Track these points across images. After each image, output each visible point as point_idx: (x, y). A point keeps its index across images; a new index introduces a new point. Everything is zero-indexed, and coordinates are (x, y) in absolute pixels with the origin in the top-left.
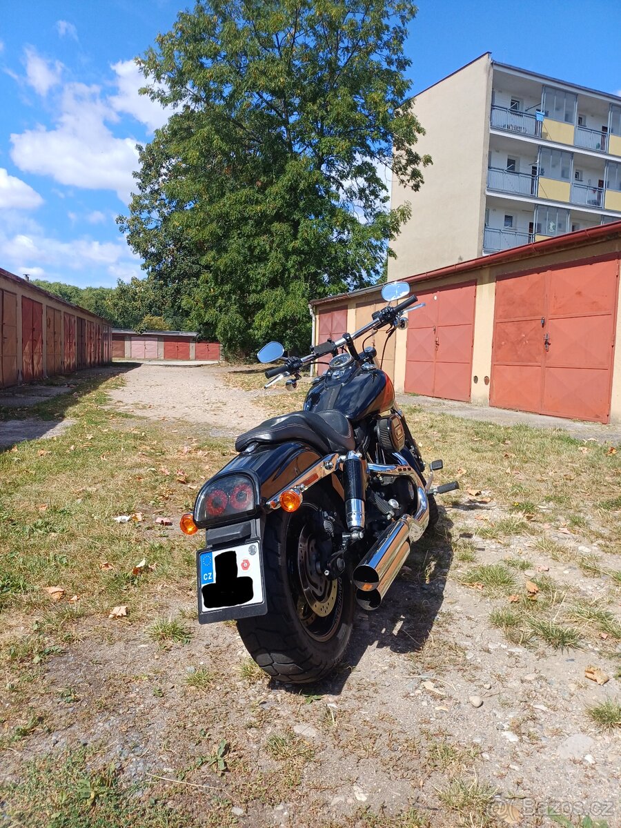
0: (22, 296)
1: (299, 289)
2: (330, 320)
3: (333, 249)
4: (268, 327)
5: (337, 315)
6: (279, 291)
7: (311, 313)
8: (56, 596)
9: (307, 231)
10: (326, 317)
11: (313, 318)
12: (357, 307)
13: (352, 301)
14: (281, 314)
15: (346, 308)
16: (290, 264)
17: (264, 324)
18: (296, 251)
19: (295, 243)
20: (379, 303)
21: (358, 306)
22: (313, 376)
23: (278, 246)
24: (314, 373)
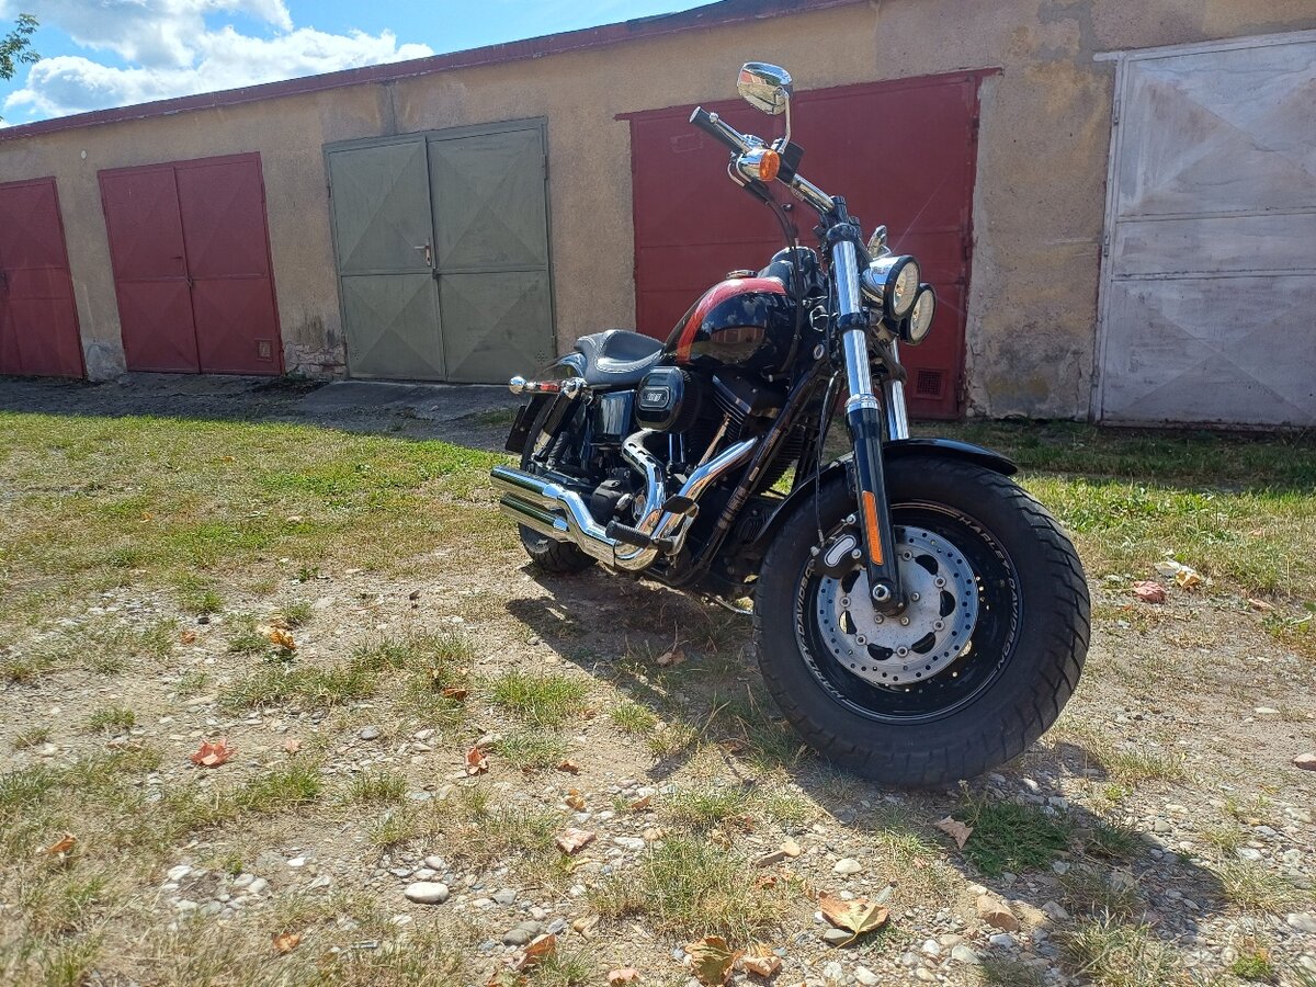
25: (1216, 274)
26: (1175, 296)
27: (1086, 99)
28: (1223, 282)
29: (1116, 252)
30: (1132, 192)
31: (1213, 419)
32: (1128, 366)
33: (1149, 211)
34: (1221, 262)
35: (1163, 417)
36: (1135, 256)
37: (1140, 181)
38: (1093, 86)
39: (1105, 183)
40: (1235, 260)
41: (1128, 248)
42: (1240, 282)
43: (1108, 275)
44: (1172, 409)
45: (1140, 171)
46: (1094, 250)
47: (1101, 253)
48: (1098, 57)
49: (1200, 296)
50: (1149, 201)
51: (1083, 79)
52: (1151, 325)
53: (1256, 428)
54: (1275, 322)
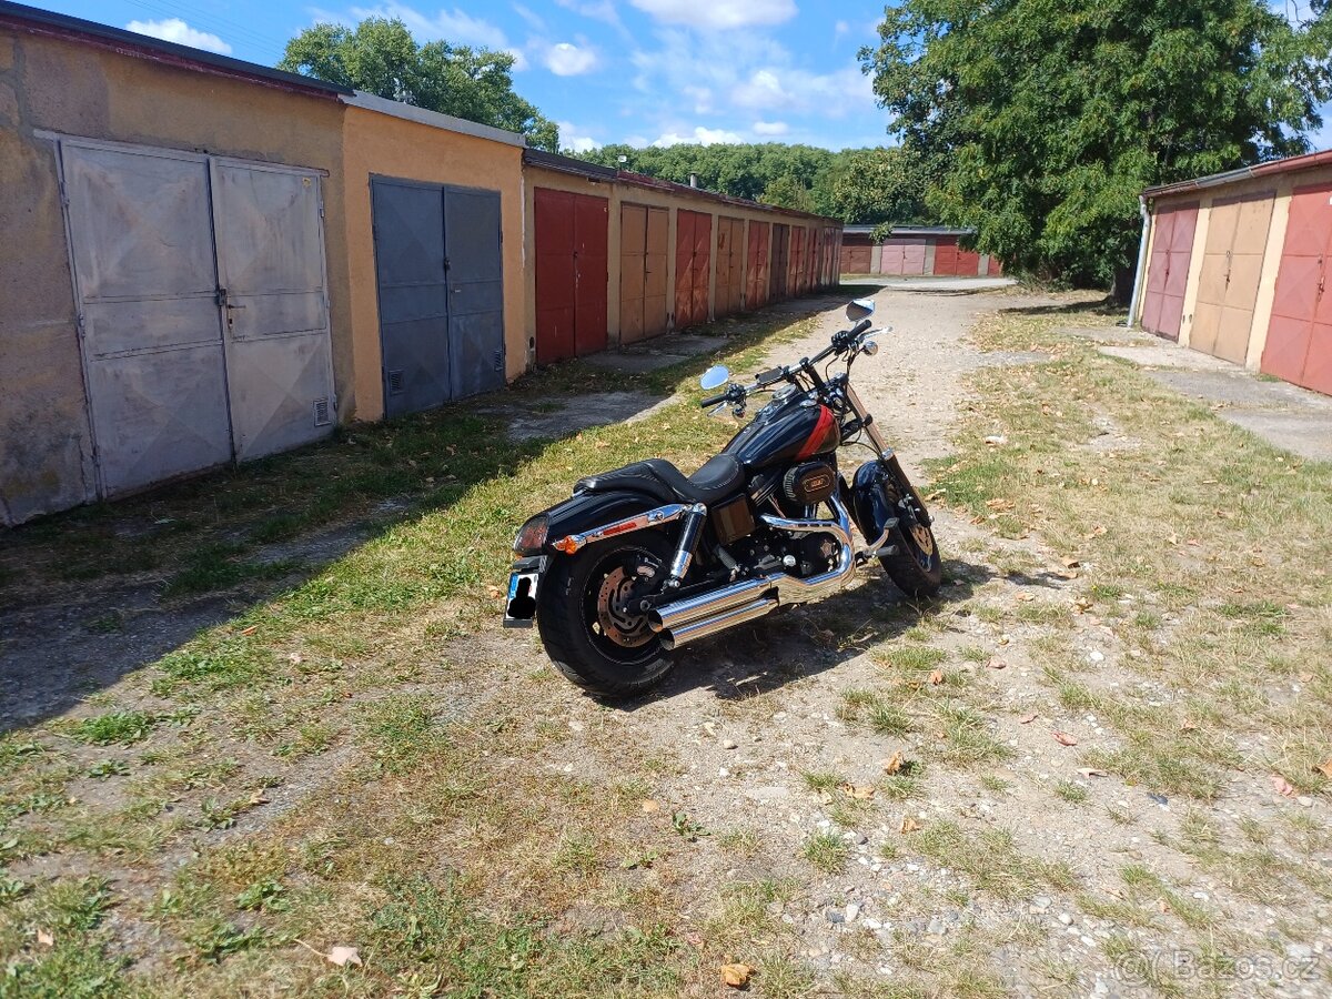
0: (679, 209)
1: (1135, 165)
2: (1171, 226)
3: (1213, 85)
4: (1068, 234)
5: (1183, 217)
6: (1094, 170)
7: (1143, 212)
8: (493, 594)
9: (1162, 55)
10: (1166, 218)
11: (1146, 221)
12: (1213, 206)
13: (1207, 195)
14: (1094, 211)
15: (1196, 206)
16: (1123, 118)
17: (1061, 230)
18: (1136, 93)
19: (1137, 78)
20: (1246, 201)
21: (1216, 203)
22: (1132, 326)
23: (1105, 87)
24: (1135, 320)
25: (157, 350)
26: (138, 371)
27: (34, 174)
28: (164, 356)
29: (90, 333)
30: (89, 275)
31: (178, 473)
32: (118, 440)
33: (104, 293)
34: (159, 339)
35: (148, 481)
36: (104, 336)
37: (94, 263)
38: (38, 162)
39: (68, 264)
40: (165, 337)
41: (98, 329)
42: (172, 355)
43: (89, 355)
44: (151, 473)
45: (93, 254)
46: (71, 330)
47: (79, 337)
48: (37, 133)
49: (151, 369)
50: (104, 285)
51: (28, 153)
52: (127, 399)
53: (202, 473)
54: (198, 386)
